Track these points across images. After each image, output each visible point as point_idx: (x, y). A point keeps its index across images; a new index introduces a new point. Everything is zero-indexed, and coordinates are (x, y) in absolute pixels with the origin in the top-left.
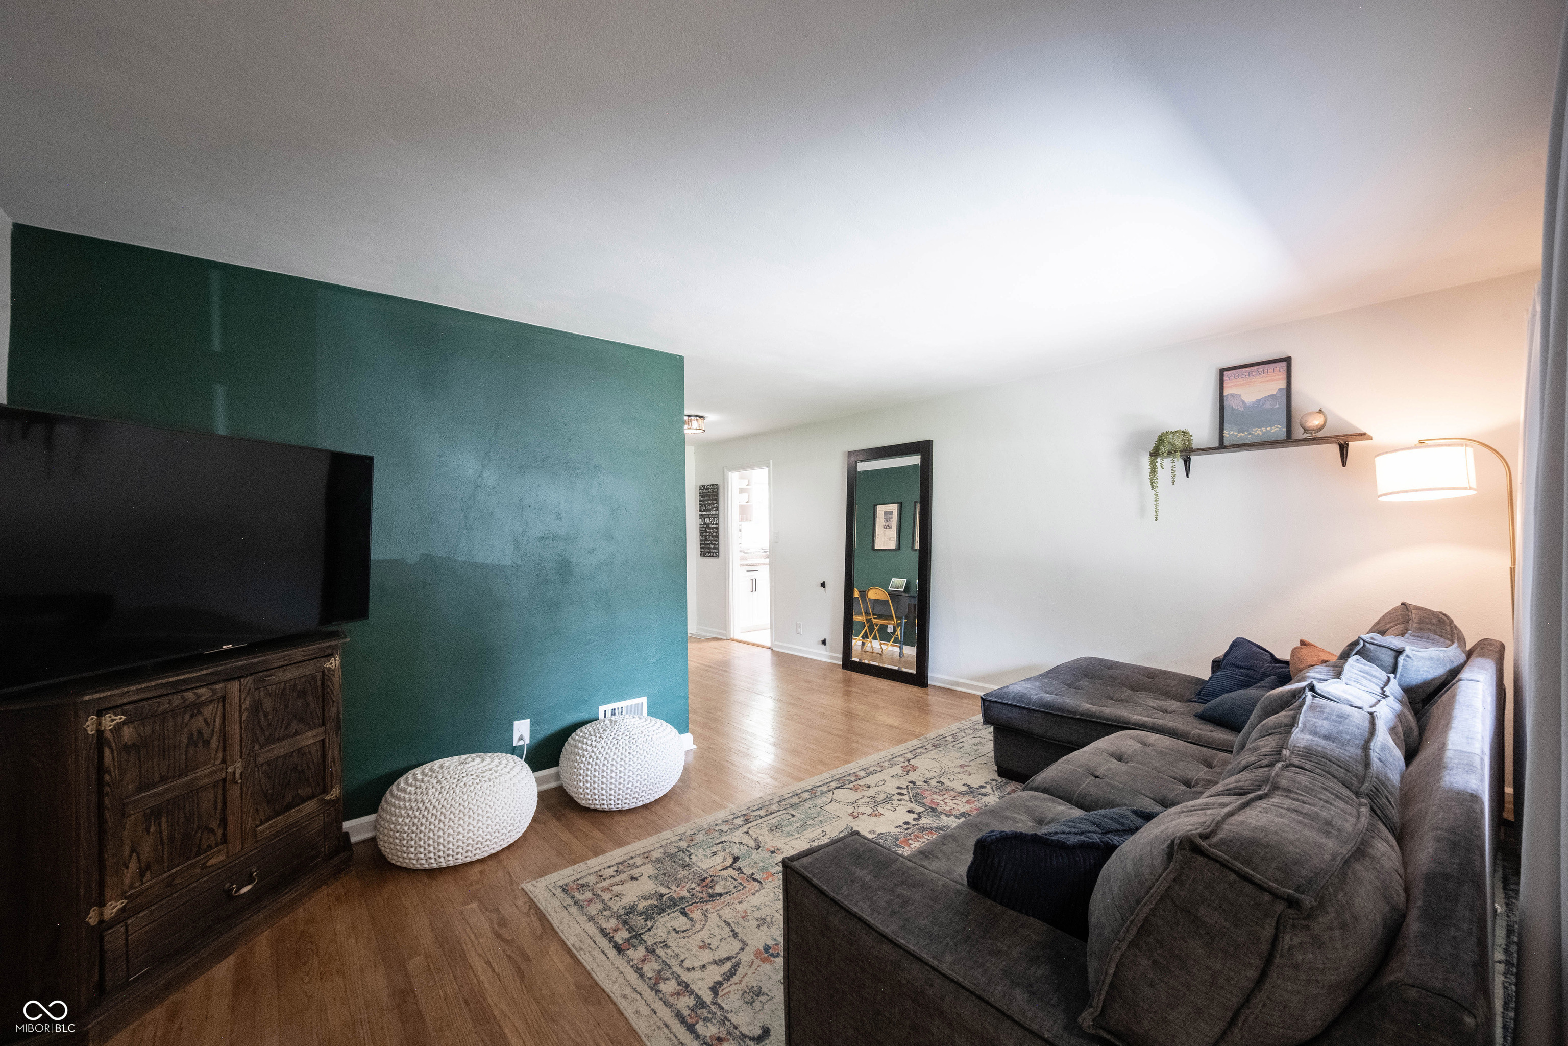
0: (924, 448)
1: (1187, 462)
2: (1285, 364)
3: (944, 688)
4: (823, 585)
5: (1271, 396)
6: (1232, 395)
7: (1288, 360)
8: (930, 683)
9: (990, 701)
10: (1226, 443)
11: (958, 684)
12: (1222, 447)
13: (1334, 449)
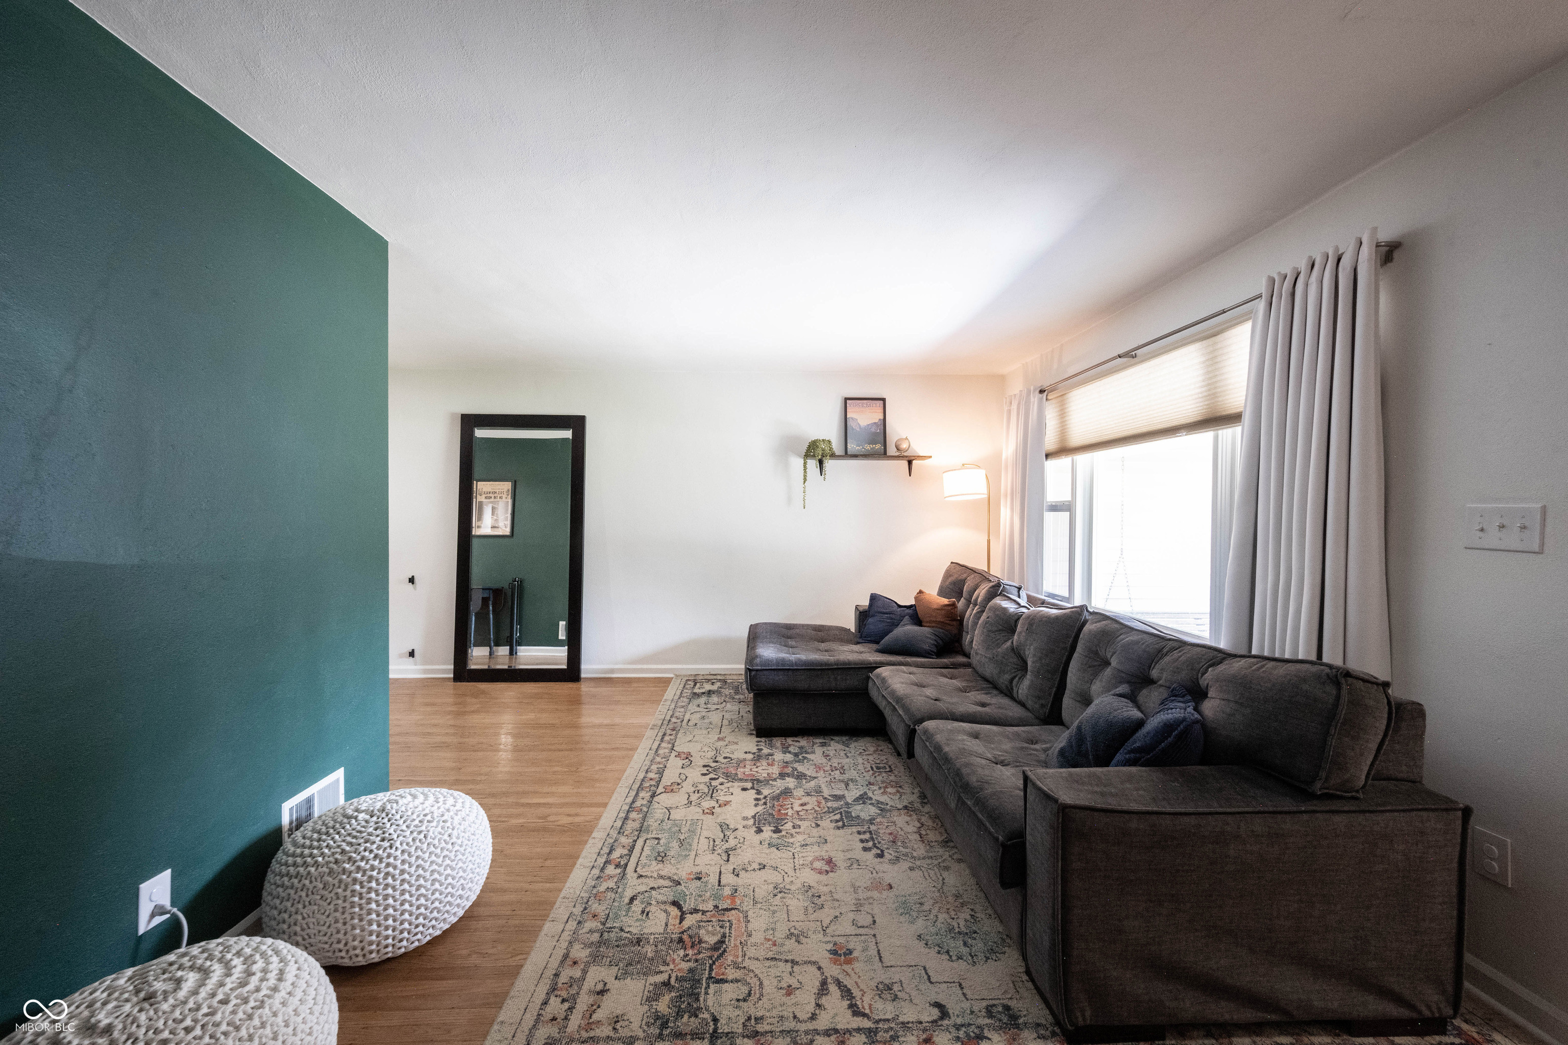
0: (577, 423)
1: (821, 462)
2: (882, 402)
3: (597, 678)
4: (412, 580)
5: (875, 423)
6: (852, 418)
7: (884, 400)
8: (583, 675)
9: (757, 670)
10: (849, 453)
11: (612, 671)
12: (847, 455)
13: (905, 463)
